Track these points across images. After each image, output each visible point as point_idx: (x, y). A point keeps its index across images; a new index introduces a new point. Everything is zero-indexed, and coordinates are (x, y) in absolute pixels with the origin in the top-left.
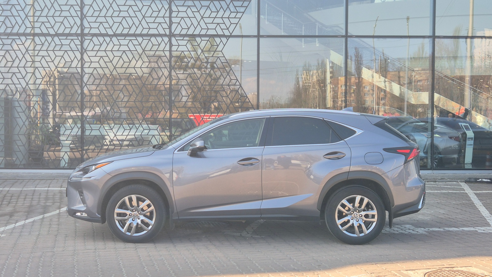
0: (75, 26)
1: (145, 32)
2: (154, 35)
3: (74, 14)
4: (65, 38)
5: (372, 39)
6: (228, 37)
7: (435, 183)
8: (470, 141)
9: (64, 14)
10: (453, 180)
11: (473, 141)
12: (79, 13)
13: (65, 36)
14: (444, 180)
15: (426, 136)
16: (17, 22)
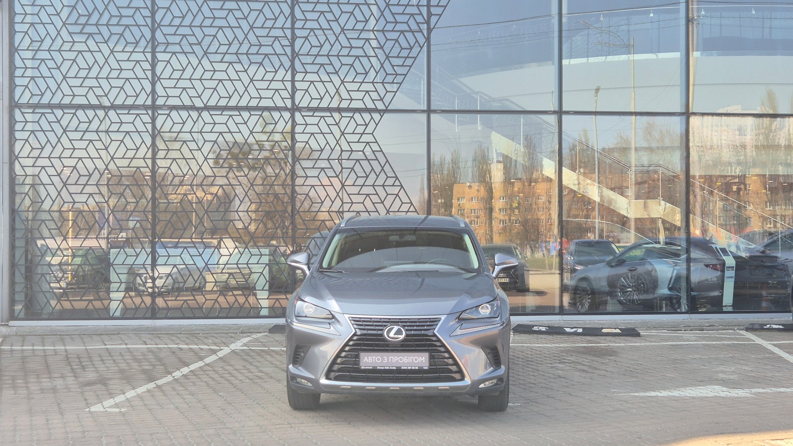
0: (143, 94)
1: (253, 103)
2: (268, 109)
3: (141, 74)
4: (126, 112)
5: (594, 116)
6: (382, 112)
7: (702, 332)
8: (731, 271)
9: (125, 74)
10: (728, 327)
11: (734, 272)
12: (149, 74)
13: (127, 110)
14: (714, 327)
15: (672, 263)
16: (48, 87)
